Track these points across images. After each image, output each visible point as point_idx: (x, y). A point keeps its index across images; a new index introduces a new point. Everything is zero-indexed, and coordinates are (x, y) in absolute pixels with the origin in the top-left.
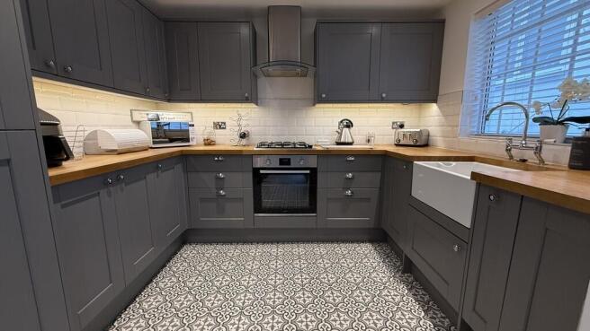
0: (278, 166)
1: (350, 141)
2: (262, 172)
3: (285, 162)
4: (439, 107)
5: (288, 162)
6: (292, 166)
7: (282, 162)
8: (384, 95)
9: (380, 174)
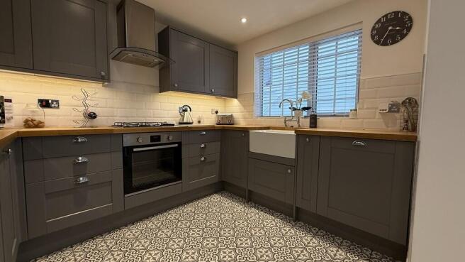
0: (149, 143)
1: (191, 121)
2: (135, 150)
3: (156, 139)
4: (239, 101)
5: (158, 138)
6: (161, 142)
7: (153, 139)
8: (213, 90)
9: (219, 143)
